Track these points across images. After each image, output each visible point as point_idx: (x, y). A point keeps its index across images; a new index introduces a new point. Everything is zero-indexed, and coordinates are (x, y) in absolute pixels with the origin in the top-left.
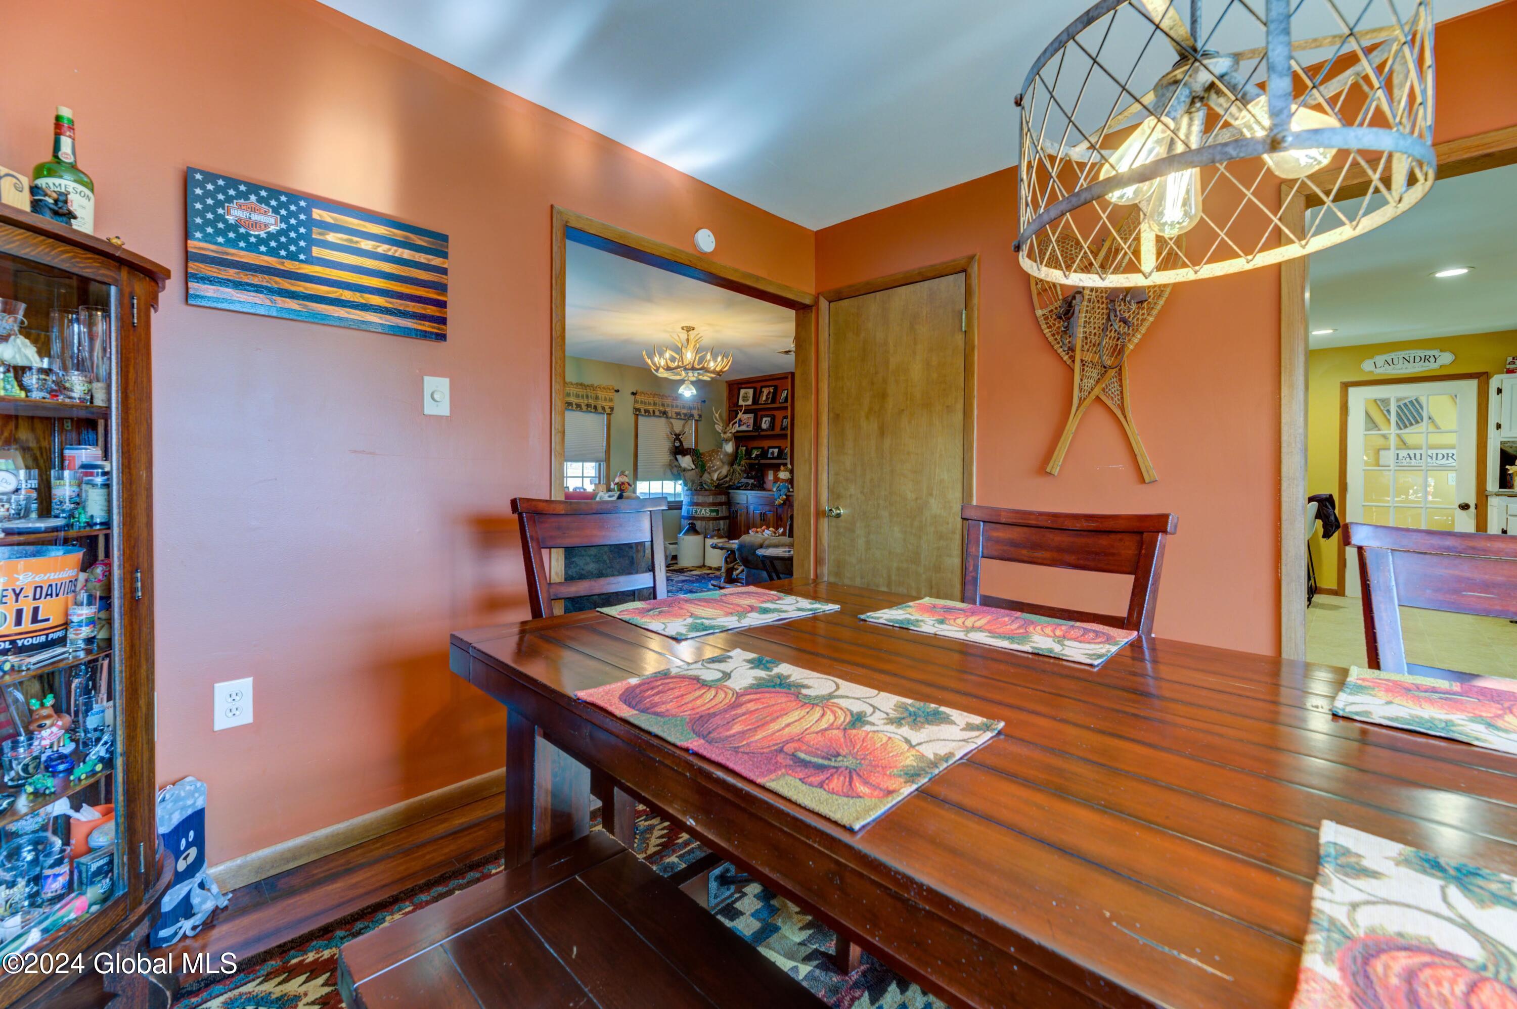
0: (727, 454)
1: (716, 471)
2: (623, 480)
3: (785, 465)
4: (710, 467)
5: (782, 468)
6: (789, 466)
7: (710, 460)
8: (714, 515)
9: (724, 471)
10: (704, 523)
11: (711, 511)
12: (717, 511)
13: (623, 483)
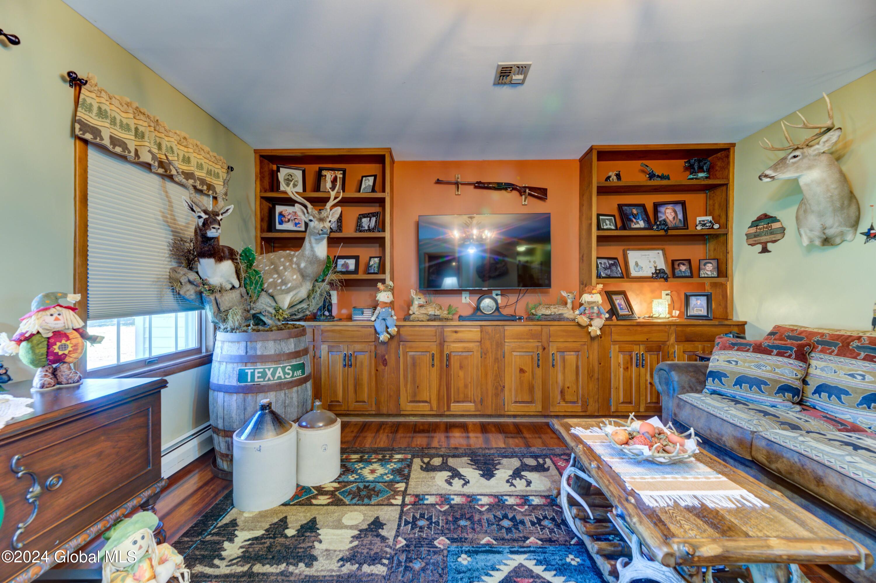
0: (314, 260)
1: (288, 291)
2: (59, 326)
3: (383, 281)
4: (274, 285)
5: (380, 285)
6: (389, 282)
7: (276, 270)
8: (298, 374)
9: (303, 292)
10: (282, 393)
11: (295, 368)
12: (302, 367)
13: (59, 335)
